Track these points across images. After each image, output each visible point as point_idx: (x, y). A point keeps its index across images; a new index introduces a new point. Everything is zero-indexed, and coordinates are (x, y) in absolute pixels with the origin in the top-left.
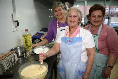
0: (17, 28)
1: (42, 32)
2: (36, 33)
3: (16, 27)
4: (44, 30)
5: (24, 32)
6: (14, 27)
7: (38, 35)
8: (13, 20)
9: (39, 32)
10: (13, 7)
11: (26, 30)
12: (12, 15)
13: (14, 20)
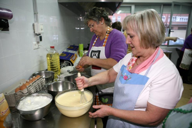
0: (39, 44)
1: (70, 51)
2: (63, 53)
3: (38, 42)
4: (72, 48)
5: (49, 49)
6: (35, 43)
7: (65, 55)
8: (34, 32)
9: (65, 51)
10: (35, 14)
11: (52, 47)
12: (33, 25)
13: (36, 33)
